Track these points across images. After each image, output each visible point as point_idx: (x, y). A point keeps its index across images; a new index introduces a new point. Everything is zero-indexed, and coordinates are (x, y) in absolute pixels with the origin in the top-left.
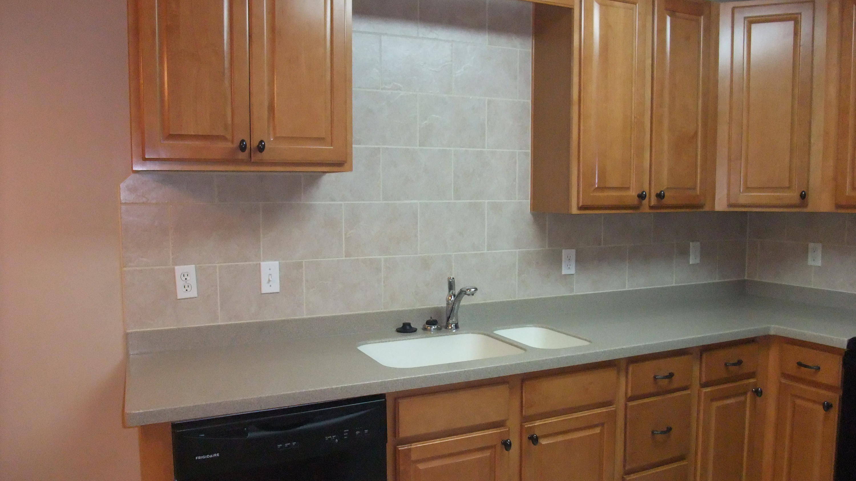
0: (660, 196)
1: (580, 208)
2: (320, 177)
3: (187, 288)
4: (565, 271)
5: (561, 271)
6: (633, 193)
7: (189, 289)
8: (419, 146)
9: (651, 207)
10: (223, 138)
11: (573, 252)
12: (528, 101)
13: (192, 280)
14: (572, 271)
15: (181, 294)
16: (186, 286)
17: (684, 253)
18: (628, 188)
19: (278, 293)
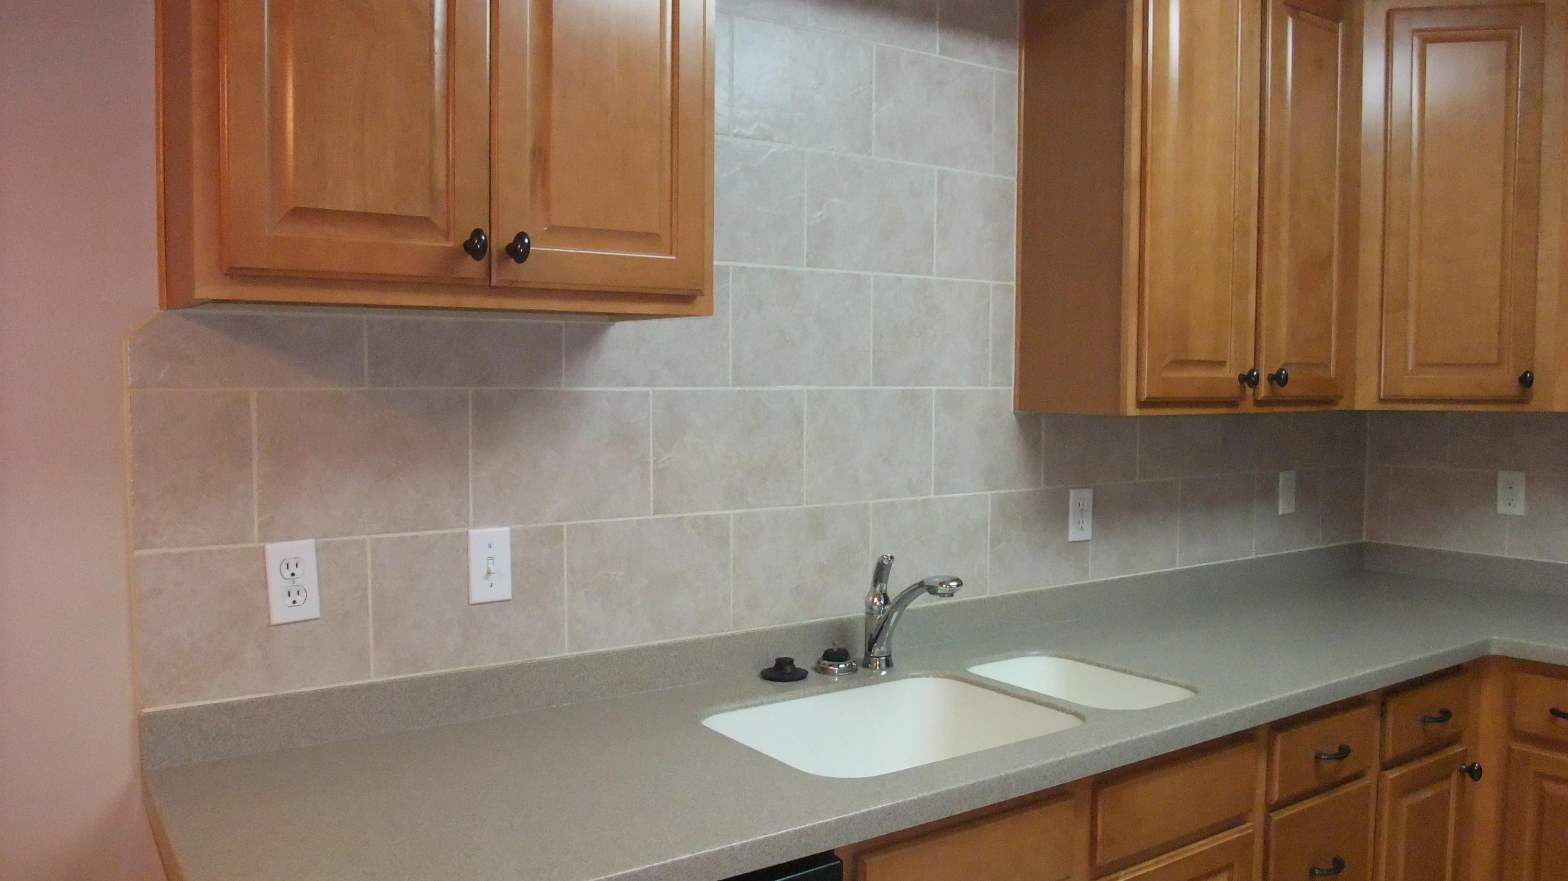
0: (1278, 379)
1: (1141, 404)
2: (605, 328)
3: (294, 596)
4: (1074, 535)
5: (1067, 535)
6: (1230, 373)
7: (300, 599)
8: (807, 266)
9: (1258, 403)
10: (424, 223)
11: (1087, 495)
12: (1011, 178)
13: (308, 576)
14: (1087, 534)
15: (281, 612)
16: (294, 593)
17: (1270, 493)
18: (1222, 364)
19: (509, 600)
